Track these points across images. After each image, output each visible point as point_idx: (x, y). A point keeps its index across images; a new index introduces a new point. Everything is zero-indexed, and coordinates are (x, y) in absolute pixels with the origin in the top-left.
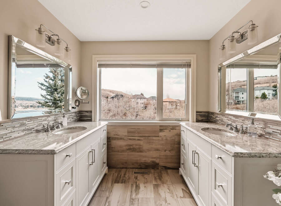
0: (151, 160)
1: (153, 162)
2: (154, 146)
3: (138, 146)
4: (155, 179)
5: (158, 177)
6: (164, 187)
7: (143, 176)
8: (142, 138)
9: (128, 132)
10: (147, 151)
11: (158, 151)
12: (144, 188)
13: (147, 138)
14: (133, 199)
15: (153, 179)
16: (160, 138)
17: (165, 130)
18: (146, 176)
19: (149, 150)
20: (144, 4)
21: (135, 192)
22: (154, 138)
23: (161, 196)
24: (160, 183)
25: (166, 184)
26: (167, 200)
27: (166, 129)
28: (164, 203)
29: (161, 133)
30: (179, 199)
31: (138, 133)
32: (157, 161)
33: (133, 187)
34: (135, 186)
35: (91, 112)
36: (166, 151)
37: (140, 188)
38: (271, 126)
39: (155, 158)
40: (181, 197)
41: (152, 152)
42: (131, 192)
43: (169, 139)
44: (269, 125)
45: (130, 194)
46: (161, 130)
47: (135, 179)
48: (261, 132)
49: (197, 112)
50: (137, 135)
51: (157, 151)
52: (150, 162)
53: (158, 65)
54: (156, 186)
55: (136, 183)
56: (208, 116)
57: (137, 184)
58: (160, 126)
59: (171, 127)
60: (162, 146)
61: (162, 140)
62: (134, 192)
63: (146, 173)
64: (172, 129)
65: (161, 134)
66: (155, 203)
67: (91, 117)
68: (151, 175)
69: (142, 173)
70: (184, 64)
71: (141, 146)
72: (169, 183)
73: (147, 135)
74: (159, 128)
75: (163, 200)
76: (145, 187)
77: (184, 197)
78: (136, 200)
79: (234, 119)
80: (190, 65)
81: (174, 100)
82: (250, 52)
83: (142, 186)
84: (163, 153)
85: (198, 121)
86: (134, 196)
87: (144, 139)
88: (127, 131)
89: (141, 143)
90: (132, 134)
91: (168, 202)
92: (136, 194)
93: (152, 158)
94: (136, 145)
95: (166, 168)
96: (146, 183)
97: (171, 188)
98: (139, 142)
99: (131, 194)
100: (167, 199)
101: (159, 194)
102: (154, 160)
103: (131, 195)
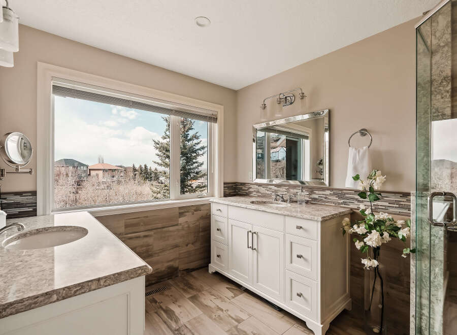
0: (167, 265)
1: (170, 268)
2: (171, 242)
3: (145, 248)
4: (185, 290)
5: (186, 287)
6: (204, 294)
7: (162, 294)
8: (151, 233)
9: (126, 226)
10: (161, 252)
11: (177, 248)
12: (179, 308)
13: (159, 230)
14: (177, 330)
15: (182, 292)
16: (180, 227)
17: (187, 214)
18: (166, 292)
19: (163, 250)
20: (201, 21)
21: (172, 320)
22: (171, 229)
23: (210, 307)
24: (195, 294)
25: (203, 291)
26: (222, 307)
27: (188, 212)
28: (220, 313)
29: (181, 218)
30: (232, 300)
31: (146, 224)
32: (175, 264)
33: (161, 315)
34: (162, 312)
35: (34, 193)
36: (189, 245)
37: (174, 312)
38: (317, 192)
39: (171, 261)
40: (233, 297)
41: (168, 252)
42: (165, 323)
43: (191, 226)
44: (315, 192)
45: (165, 326)
46: (181, 214)
47: (154, 304)
48: (308, 199)
49: (224, 184)
50: (142, 228)
51: (175, 249)
52: (164, 269)
53: (176, 111)
54: (194, 299)
55: (161, 308)
56: (235, 189)
57: (164, 308)
58: (180, 208)
59: (194, 208)
60: (181, 240)
61: (183, 229)
62: (170, 321)
63: (164, 289)
64: (195, 211)
65: (182, 220)
66: (210, 317)
67: (34, 205)
68: (173, 289)
69: (157, 291)
70: (210, 116)
71: (150, 245)
72: (206, 288)
73: (160, 225)
74: (177, 211)
75: (217, 310)
76: (179, 306)
77: (236, 295)
78: (183, 328)
79: (276, 188)
80: (216, 119)
81: (113, 166)
82: (292, 119)
83: (173, 307)
84: (184, 250)
85: (226, 195)
86: (174, 325)
87: (154, 234)
88: (124, 225)
89: (150, 240)
90: (135, 229)
91: (224, 309)
92: (175, 321)
93: (169, 261)
94: (142, 246)
95: (188, 271)
96: (176, 301)
97: (214, 292)
98: (146, 240)
99: (167, 325)
100: (219, 306)
101: (206, 306)
102: (171, 263)
103: (169, 327)
